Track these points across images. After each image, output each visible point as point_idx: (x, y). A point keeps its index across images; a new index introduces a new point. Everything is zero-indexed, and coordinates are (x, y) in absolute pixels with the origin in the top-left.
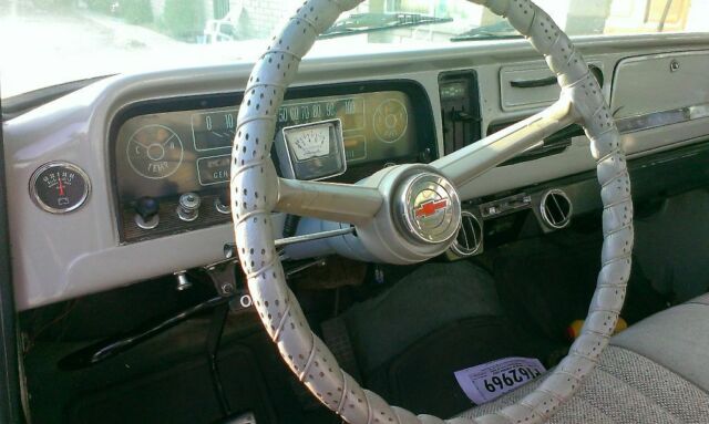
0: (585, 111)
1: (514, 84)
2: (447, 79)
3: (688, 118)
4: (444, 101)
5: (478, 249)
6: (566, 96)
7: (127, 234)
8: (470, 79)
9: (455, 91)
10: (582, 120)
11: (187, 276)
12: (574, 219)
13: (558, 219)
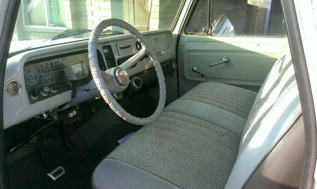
0: (148, 51)
1: (121, 48)
2: (104, 48)
3: (161, 55)
4: (105, 54)
5: (121, 97)
6: (144, 48)
7: (32, 102)
8: (109, 47)
9: (106, 51)
10: (148, 53)
11: (46, 113)
12: (142, 86)
13: (138, 85)
